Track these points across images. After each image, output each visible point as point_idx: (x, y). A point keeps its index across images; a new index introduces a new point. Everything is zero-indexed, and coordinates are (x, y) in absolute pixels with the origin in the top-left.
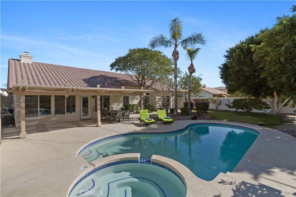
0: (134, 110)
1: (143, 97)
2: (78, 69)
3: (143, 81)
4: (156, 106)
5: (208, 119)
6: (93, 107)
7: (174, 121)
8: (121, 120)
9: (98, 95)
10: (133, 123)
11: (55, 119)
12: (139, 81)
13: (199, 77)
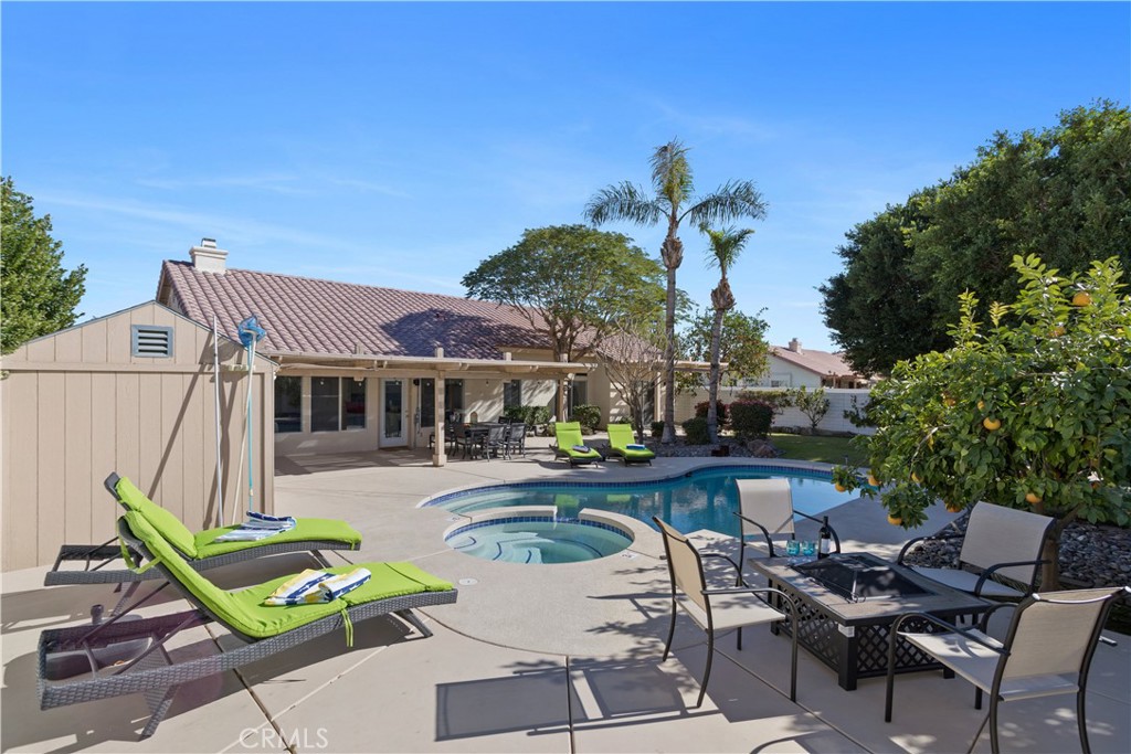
0: (538, 426)
1: (566, 383)
2: (358, 288)
3: (568, 332)
4: (609, 415)
5: (764, 455)
6: (414, 412)
7: (653, 457)
8: (499, 452)
9: (439, 377)
10: (536, 461)
11: (312, 443)
12: (555, 334)
13: (760, 319)
